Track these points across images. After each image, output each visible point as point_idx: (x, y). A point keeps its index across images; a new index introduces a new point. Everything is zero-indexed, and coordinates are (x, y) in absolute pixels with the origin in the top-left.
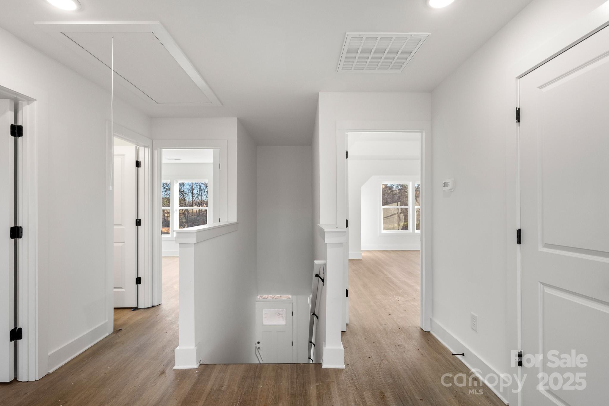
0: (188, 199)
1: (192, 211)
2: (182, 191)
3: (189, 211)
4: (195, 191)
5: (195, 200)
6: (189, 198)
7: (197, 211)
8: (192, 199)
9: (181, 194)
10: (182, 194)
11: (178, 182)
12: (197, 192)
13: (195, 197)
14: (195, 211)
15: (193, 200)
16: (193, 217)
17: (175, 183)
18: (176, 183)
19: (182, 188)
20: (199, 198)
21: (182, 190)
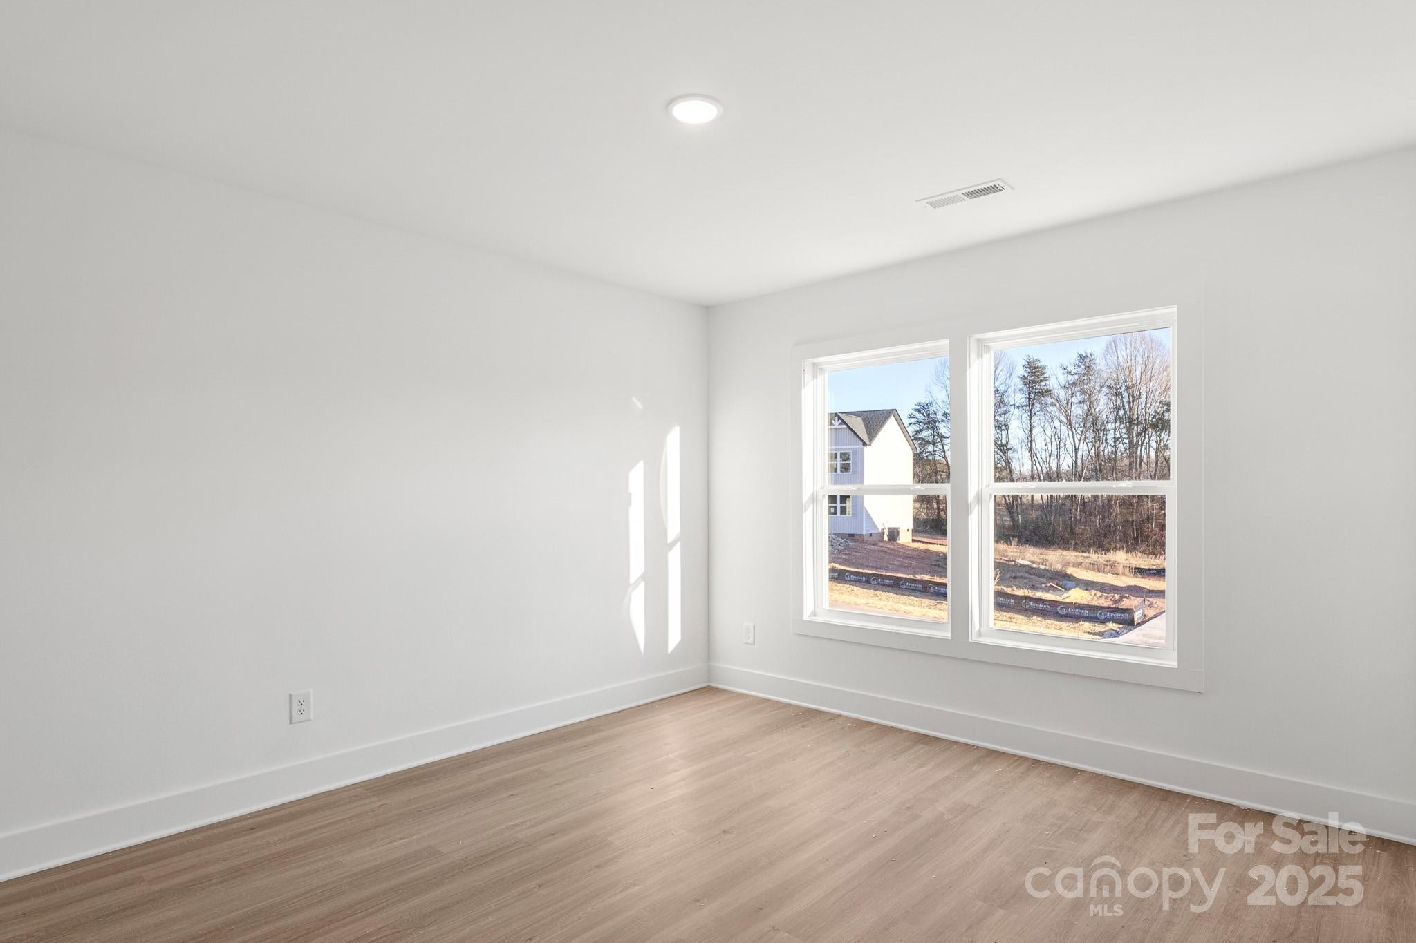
0: (1018, 466)
1: (1030, 498)
2: (1003, 445)
3: (1021, 499)
4: (1039, 444)
5: (1039, 469)
6: (1021, 462)
7: (1045, 498)
8: (1030, 468)
9: (999, 452)
10: (1004, 453)
11: (988, 348)
12: (1046, 445)
13: (1040, 459)
14: (1037, 497)
15: (1032, 468)
16: (1034, 514)
17: (973, 356)
18: (979, 355)
19: (1004, 436)
20: (1049, 463)
21: (1004, 442)
